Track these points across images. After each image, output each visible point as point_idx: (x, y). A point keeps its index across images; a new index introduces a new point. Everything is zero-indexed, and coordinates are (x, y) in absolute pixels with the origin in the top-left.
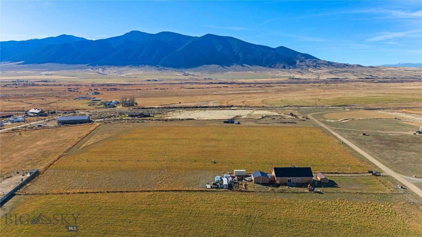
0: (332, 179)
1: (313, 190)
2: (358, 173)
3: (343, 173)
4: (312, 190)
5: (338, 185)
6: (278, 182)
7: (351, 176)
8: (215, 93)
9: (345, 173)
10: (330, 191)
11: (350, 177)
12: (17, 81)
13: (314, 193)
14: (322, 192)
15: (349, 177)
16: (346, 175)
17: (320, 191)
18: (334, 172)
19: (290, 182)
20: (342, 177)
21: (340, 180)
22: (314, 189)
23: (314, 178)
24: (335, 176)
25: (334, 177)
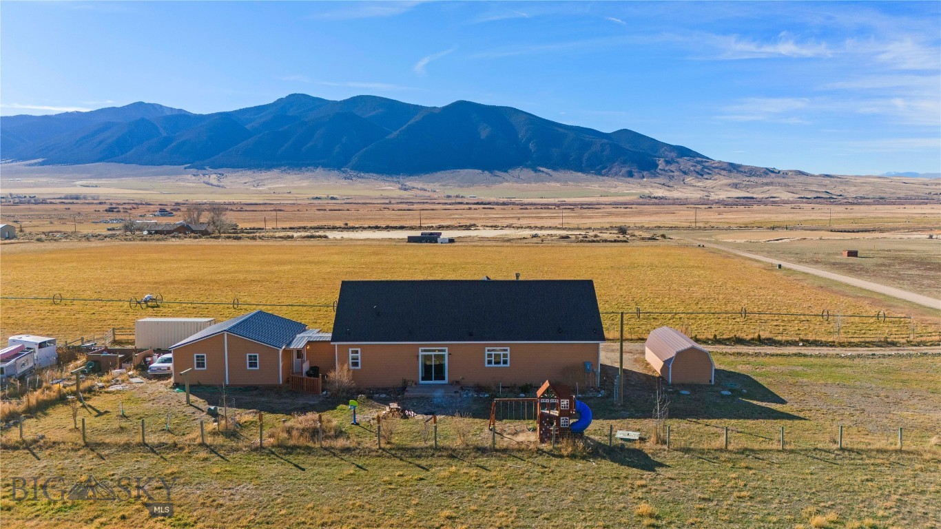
0: (741, 369)
1: (576, 432)
2: (894, 344)
3: (807, 343)
4: (563, 433)
5: (783, 402)
6: (341, 375)
7: (859, 356)
8: (456, 216)
9: (816, 343)
10: (720, 442)
11: (852, 357)
12: (9, 197)
13: (573, 456)
14: (649, 447)
15: (847, 362)
16: (824, 350)
17: (634, 435)
18: (750, 337)
19: (440, 376)
20: (802, 360)
21: (792, 374)
22: (584, 422)
23: (607, 355)
24: (757, 355)
25: (751, 359)
